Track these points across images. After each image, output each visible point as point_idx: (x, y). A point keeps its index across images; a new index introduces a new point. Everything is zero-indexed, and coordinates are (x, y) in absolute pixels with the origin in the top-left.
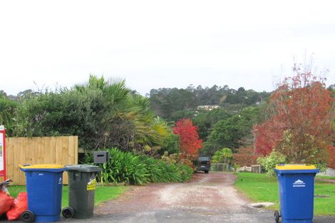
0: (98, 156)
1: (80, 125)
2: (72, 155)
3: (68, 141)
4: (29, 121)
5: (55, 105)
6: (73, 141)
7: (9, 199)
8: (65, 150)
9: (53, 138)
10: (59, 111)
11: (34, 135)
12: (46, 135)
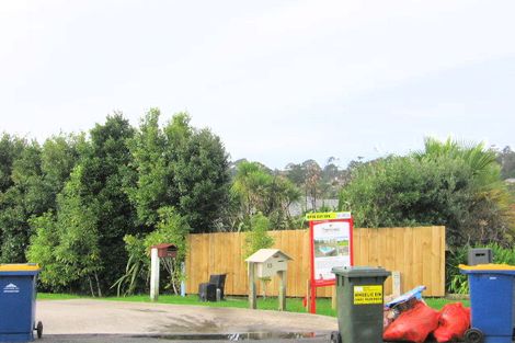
0: (478, 255)
1: (440, 211)
2: (437, 254)
3: (430, 234)
4: (372, 206)
5: (408, 181)
6: (438, 233)
7: (437, 314)
8: (427, 246)
9: (408, 228)
10: (414, 190)
11: (381, 226)
12: (397, 226)
